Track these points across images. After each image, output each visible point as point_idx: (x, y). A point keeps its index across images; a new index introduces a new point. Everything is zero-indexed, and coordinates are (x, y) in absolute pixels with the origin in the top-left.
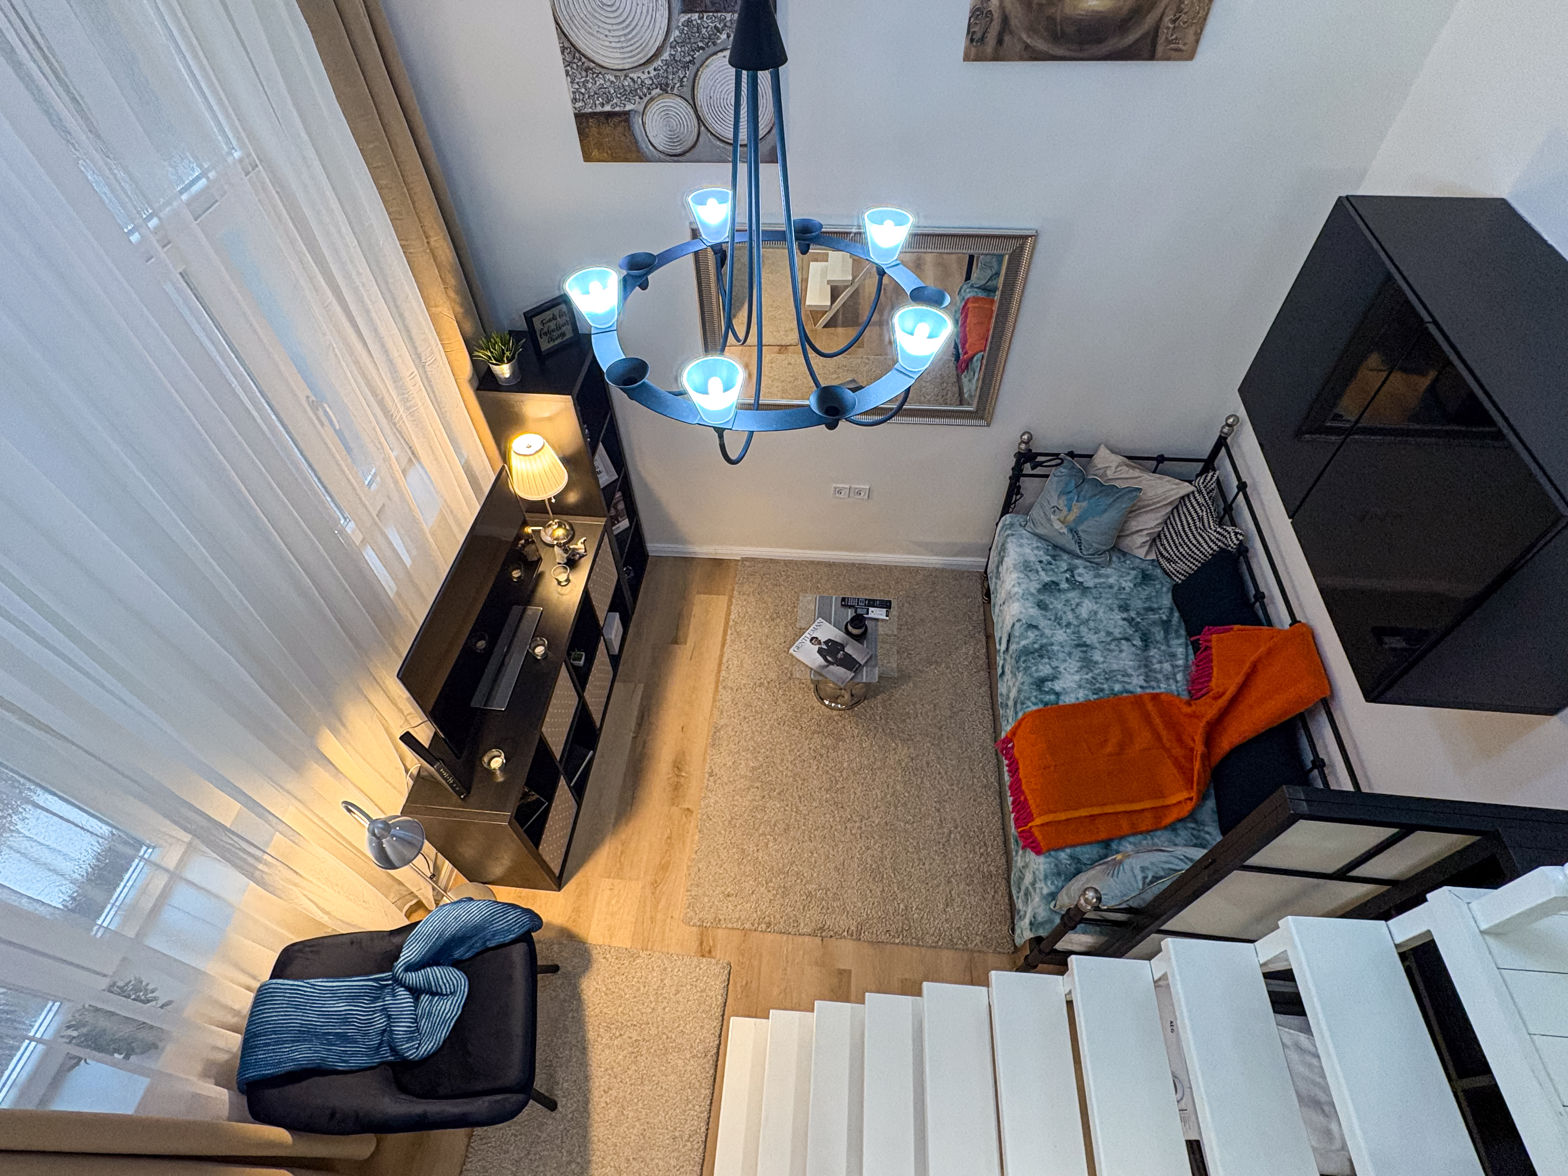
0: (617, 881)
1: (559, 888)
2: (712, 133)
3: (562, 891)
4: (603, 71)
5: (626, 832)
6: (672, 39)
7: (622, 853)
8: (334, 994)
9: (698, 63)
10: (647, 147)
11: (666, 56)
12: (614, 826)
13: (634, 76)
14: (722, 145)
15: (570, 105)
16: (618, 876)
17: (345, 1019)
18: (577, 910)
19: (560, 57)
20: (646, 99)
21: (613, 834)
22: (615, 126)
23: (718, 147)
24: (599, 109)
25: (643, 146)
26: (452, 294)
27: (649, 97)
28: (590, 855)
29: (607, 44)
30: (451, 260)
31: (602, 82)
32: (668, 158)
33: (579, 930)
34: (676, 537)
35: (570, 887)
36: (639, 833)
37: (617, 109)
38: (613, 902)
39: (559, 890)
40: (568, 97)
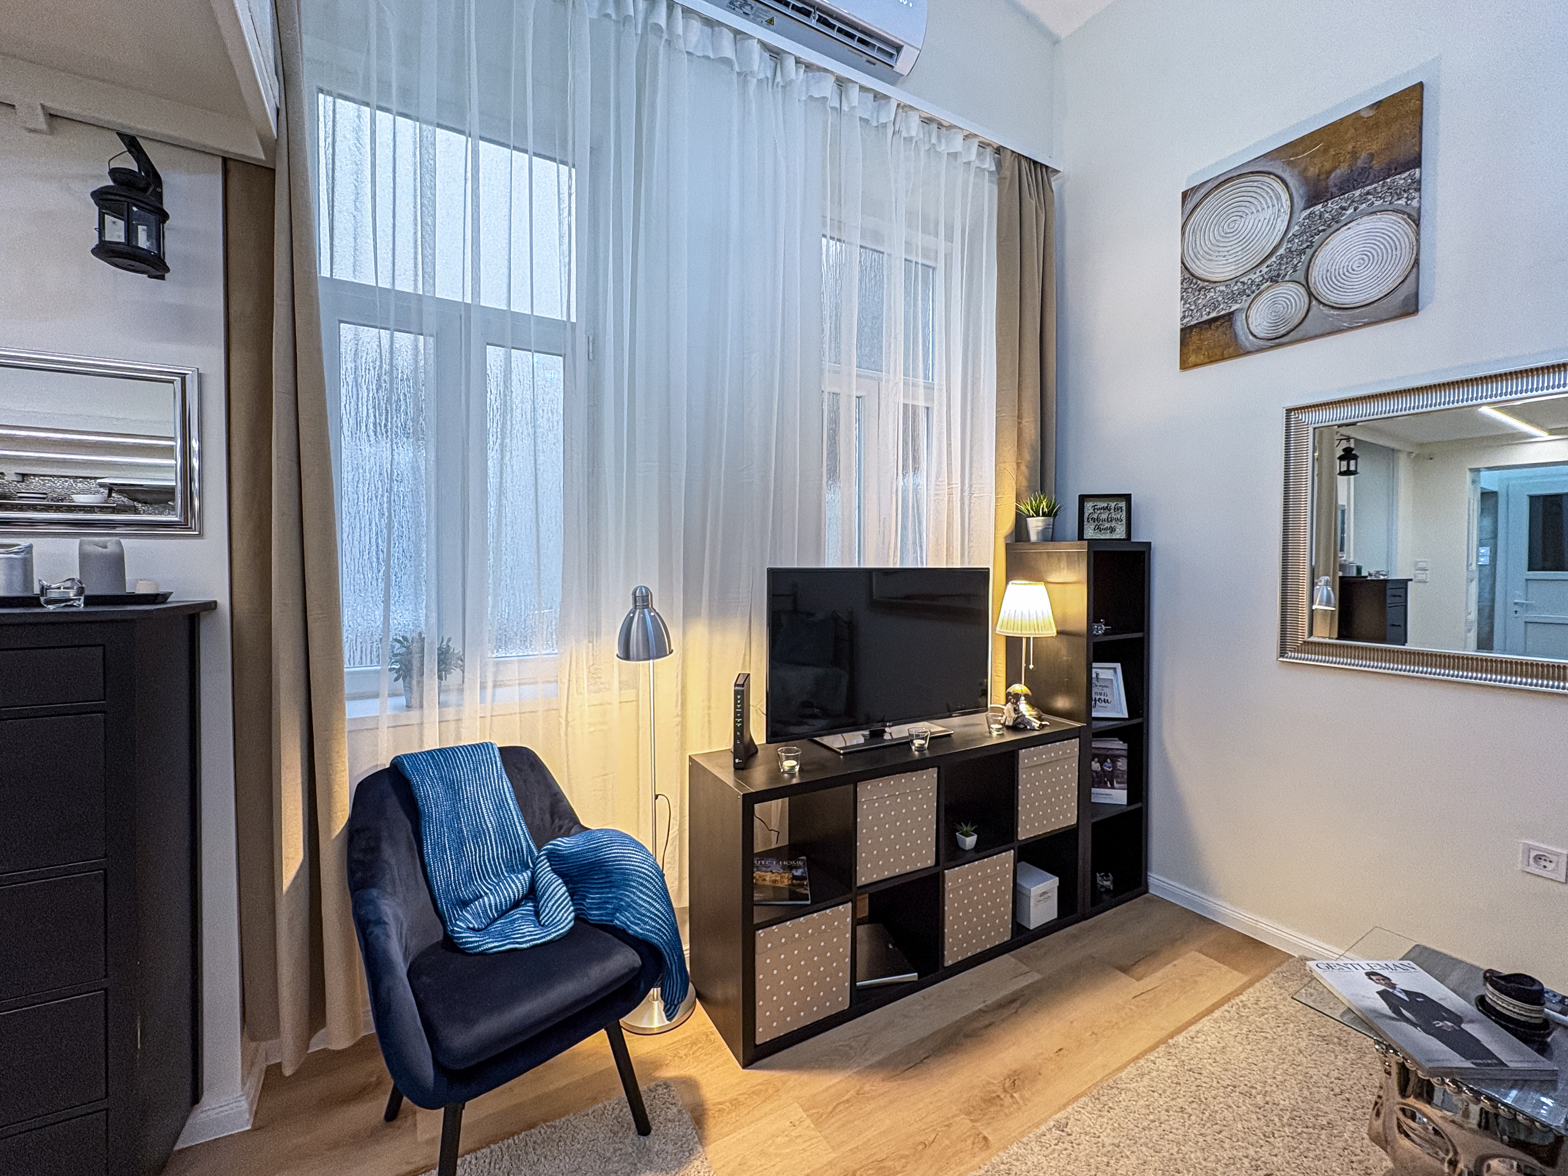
0: (808, 1122)
1: (747, 1064)
2: (1325, 305)
3: (746, 1071)
4: (1214, 285)
5: (875, 1085)
6: (1290, 235)
7: (848, 1101)
8: (501, 805)
9: (1315, 245)
10: (1247, 339)
11: (1282, 251)
12: (871, 1066)
13: (1245, 279)
14: (1335, 312)
15: (1179, 322)
16: (818, 1121)
17: (478, 834)
18: (735, 1103)
19: (1180, 286)
20: (1253, 296)
21: (859, 1073)
22: (1217, 328)
23: (1332, 316)
24: (1205, 318)
25: (1243, 338)
26: (1023, 468)
27: (1257, 292)
28: (813, 1068)
29: (1225, 262)
30: (1033, 437)
31: (1212, 294)
32: (1269, 343)
33: (713, 1128)
34: (1197, 879)
35: (757, 1076)
36: (891, 1102)
37: (1223, 312)
38: (780, 1140)
39: (745, 1066)
40: (1179, 315)
